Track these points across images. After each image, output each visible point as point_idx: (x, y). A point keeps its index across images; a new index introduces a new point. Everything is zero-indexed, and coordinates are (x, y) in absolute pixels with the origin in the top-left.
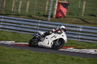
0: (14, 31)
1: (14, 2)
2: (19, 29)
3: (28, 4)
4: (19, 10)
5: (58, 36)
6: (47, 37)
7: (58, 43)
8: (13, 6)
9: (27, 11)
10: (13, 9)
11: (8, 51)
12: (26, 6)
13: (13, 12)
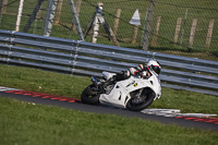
0: (179, 88)
1: (179, 20)
2: (190, 81)
3: (211, 26)
4: (191, 39)
5: (142, 84)
6: (118, 83)
7: (139, 98)
8: (178, 29)
9: (208, 41)
10: (176, 36)
11: (166, 132)
12: (206, 32)
13: (178, 44)
